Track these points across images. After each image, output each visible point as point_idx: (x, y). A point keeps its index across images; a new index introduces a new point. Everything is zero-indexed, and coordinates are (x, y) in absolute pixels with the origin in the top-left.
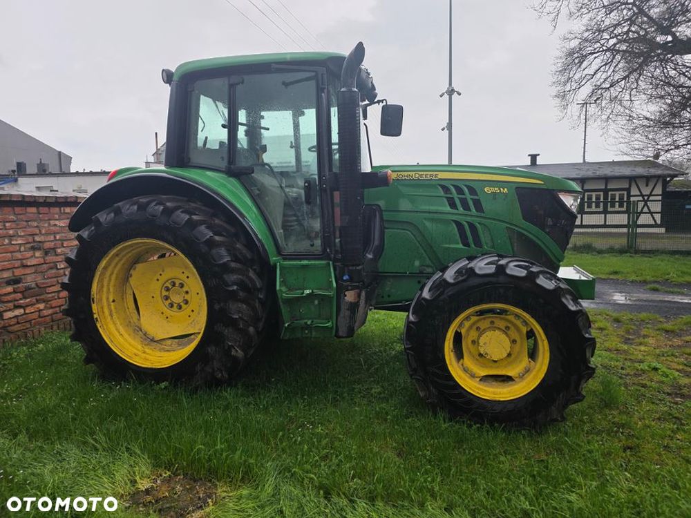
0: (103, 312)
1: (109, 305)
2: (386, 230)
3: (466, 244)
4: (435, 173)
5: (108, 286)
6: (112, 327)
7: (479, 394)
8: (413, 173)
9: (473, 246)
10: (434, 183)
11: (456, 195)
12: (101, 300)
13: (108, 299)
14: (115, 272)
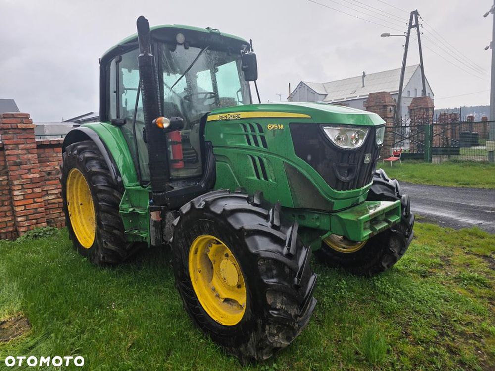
0: (75, 211)
1: (78, 207)
2: (217, 163)
3: (259, 177)
4: (238, 113)
5: (77, 195)
6: (78, 220)
7: (212, 313)
8: (227, 114)
9: (263, 179)
10: (237, 122)
11: (251, 132)
12: (73, 203)
13: (77, 203)
14: (79, 187)
